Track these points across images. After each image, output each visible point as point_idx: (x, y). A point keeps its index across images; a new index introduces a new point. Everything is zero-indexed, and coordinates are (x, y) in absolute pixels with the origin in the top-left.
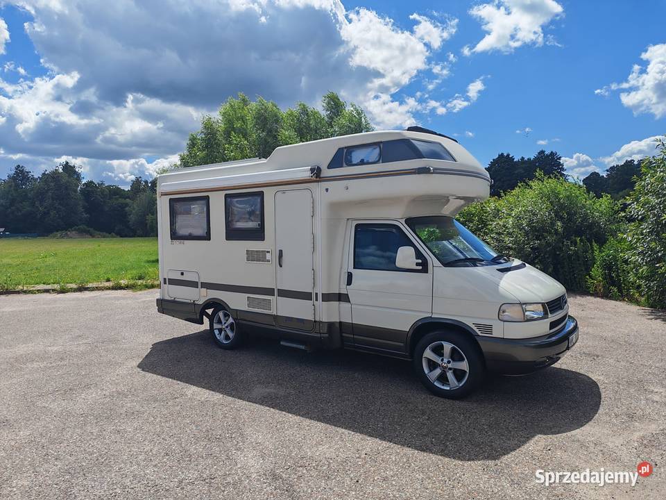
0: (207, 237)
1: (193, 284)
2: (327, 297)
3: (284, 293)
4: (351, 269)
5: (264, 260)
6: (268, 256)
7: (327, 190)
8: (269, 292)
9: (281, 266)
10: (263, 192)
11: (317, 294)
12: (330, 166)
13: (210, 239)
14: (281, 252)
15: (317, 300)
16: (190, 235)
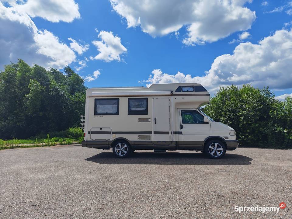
0: (117, 113)
1: (108, 133)
2: (175, 133)
3: (156, 133)
4: (182, 124)
5: (148, 121)
6: (149, 120)
7: (175, 98)
8: (151, 133)
9: (155, 123)
10: (147, 98)
11: (171, 132)
12: (176, 91)
13: (119, 115)
14: (155, 119)
15: (171, 134)
16: (107, 113)
